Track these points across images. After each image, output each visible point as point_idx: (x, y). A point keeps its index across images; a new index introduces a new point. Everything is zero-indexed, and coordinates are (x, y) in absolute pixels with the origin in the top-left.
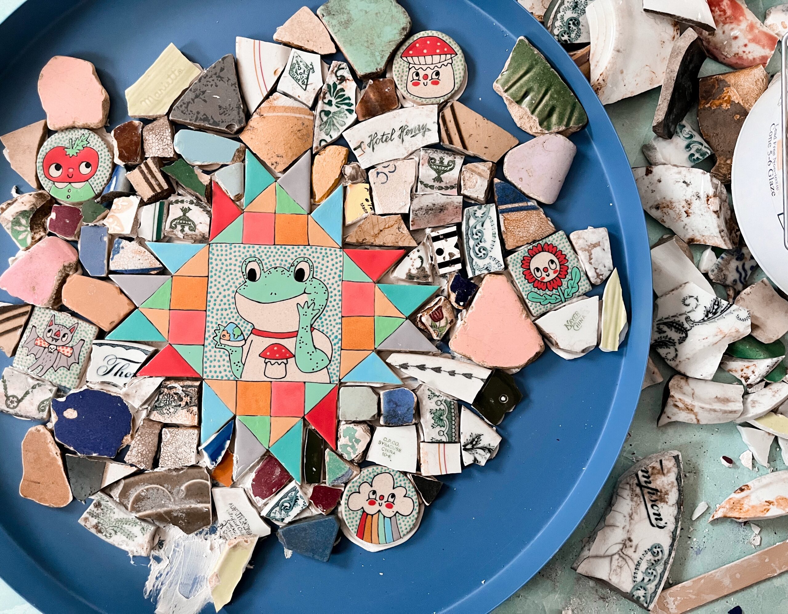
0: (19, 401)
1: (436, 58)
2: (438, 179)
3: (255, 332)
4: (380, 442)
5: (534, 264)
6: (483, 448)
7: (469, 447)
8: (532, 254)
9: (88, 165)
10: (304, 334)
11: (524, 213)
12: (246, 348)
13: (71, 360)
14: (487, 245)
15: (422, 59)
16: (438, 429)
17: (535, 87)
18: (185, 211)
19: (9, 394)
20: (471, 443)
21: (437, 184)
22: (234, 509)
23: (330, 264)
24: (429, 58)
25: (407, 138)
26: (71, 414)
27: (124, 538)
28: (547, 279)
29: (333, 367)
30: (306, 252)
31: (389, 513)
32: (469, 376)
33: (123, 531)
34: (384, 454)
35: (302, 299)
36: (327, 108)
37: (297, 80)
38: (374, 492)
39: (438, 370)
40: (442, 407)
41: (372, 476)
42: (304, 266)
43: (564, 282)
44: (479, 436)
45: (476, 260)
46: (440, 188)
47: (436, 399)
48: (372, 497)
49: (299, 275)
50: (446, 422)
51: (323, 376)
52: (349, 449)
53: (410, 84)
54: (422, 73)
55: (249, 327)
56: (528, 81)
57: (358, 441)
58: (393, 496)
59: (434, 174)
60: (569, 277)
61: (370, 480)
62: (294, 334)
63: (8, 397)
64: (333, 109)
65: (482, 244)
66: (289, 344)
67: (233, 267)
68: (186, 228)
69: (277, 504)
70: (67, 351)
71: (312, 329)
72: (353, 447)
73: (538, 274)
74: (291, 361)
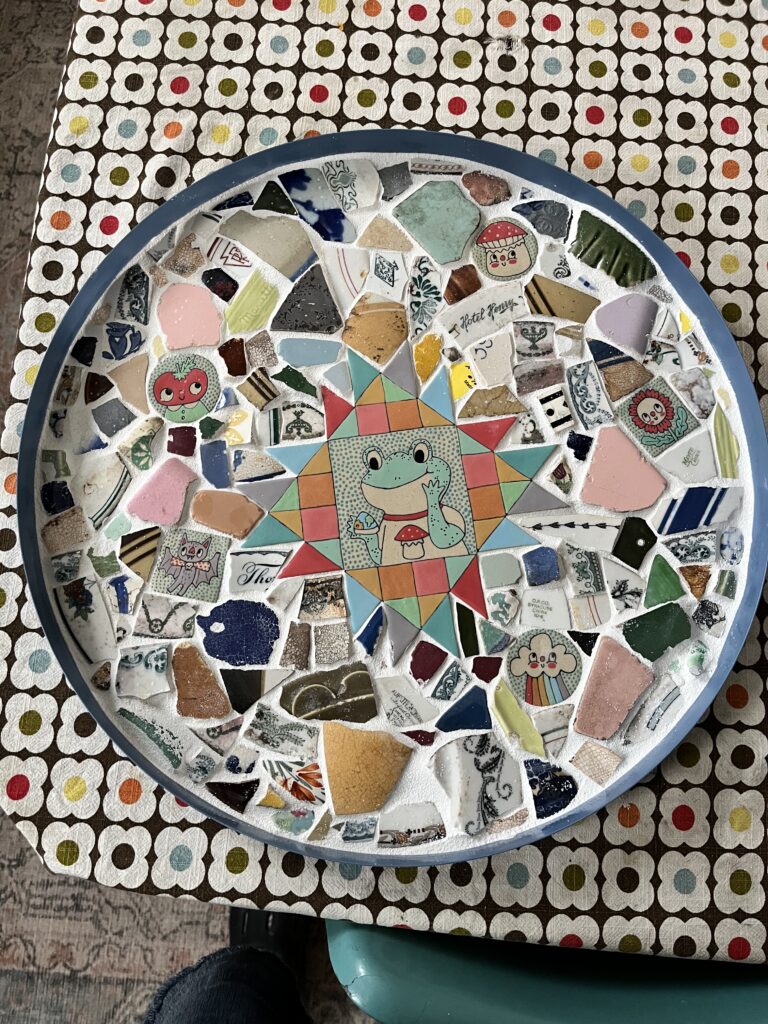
0: (163, 624)
1: (509, 240)
2: (534, 347)
3: (387, 517)
4: (529, 605)
5: (641, 411)
6: (632, 593)
7: (618, 594)
8: (637, 401)
9: (197, 386)
10: (434, 512)
11: (621, 365)
12: (381, 534)
13: (210, 574)
14: (594, 399)
15: (496, 243)
16: (584, 581)
17: (607, 249)
18: (298, 414)
19: (152, 617)
20: (619, 590)
21: (533, 352)
22: (398, 695)
23: (446, 442)
24: (502, 242)
25: (497, 315)
26: (218, 628)
27: (292, 744)
28: (656, 423)
29: (469, 539)
30: (422, 433)
31: (554, 672)
32: (603, 526)
33: (290, 737)
34: (536, 616)
35: (426, 479)
36: (417, 299)
37: (383, 279)
38: (534, 655)
39: (570, 525)
40: (584, 559)
41: (528, 639)
42: (422, 447)
43: (673, 422)
44: (624, 582)
45: (585, 414)
46: (538, 355)
47: (576, 552)
48: (533, 659)
49: (419, 457)
50: (591, 573)
51: (461, 549)
52: (501, 615)
53: (490, 266)
54: (498, 255)
55: (380, 514)
56: (598, 246)
57: (508, 606)
58: (554, 655)
59: (529, 343)
60: (676, 417)
61: (527, 644)
62: (424, 514)
63: (151, 622)
64: (422, 299)
65: (588, 400)
66: (421, 523)
67: (354, 460)
68: (302, 431)
69: (440, 683)
70: (205, 567)
71: (441, 506)
72: (504, 613)
73: (647, 419)
74: (427, 539)
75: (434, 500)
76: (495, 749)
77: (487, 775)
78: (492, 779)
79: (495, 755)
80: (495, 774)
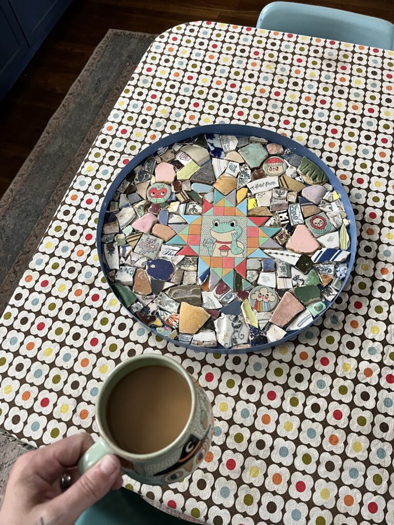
0: (135, 262)
1: (277, 164)
2: (279, 197)
3: (217, 241)
5: (314, 222)
6: (300, 280)
9: (163, 193)
10: (234, 243)
12: (214, 247)
13: (154, 249)
14: (298, 216)
15: (272, 164)
16: (283, 273)
17: (310, 169)
18: (194, 206)
19: (132, 259)
21: (279, 198)
23: (243, 221)
24: (274, 164)
25: (268, 185)
26: (153, 266)
29: (244, 253)
30: (235, 218)
32: (294, 256)
35: (233, 232)
36: (242, 177)
37: (231, 170)
39: (282, 254)
42: (234, 222)
44: (298, 276)
46: (280, 199)
47: (282, 263)
49: (232, 225)
51: (241, 256)
53: (269, 171)
54: (272, 168)
55: (215, 240)
56: (307, 168)
57: (254, 276)
58: (268, 295)
59: (278, 195)
62: (231, 243)
63: (131, 261)
64: (243, 177)
65: (296, 215)
66: (229, 245)
68: (194, 211)
70: (153, 247)
71: (237, 241)
72: (252, 278)
74: (230, 251)
75: (235, 239)
76: (240, 321)
77: (236, 329)
78: (238, 331)
79: (240, 323)
80: (239, 330)
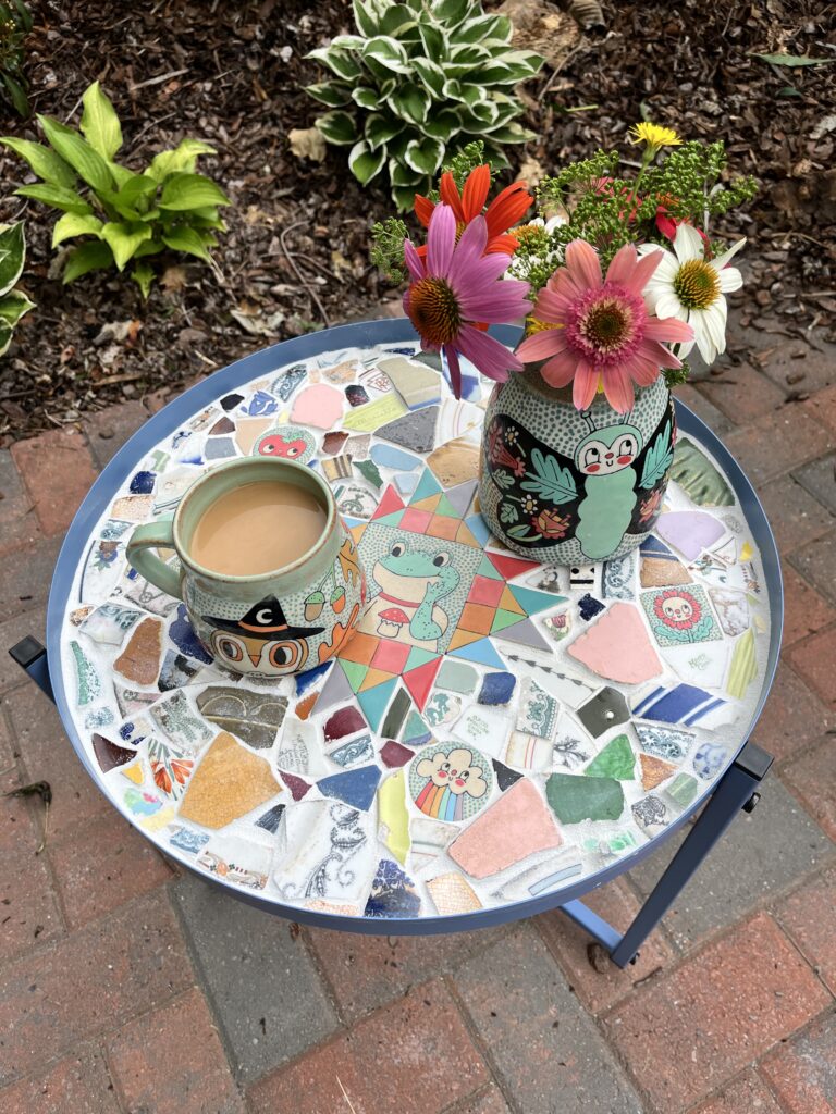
3: (382, 595)
4: (468, 719)
6: (577, 755)
7: (562, 748)
8: (668, 595)
10: (426, 609)
11: (664, 561)
12: (369, 605)
16: (533, 721)
17: (693, 469)
18: (358, 497)
20: (565, 745)
22: (301, 741)
23: (468, 560)
28: (677, 619)
29: (444, 640)
31: (458, 789)
32: (578, 683)
33: (186, 729)
34: (469, 731)
35: (433, 580)
38: (448, 765)
39: (548, 670)
40: (543, 702)
41: (450, 749)
42: (446, 557)
43: (695, 625)
44: (575, 742)
45: (608, 586)
47: (538, 692)
48: (444, 768)
49: (438, 561)
50: (543, 717)
51: (432, 646)
52: (435, 714)
58: (467, 774)
60: (700, 623)
61: (447, 752)
62: (416, 605)
65: (617, 576)
66: (409, 612)
67: (382, 543)
68: (354, 509)
69: (344, 747)
71: (435, 604)
72: (440, 714)
73: (670, 614)
74: (406, 626)
75: (432, 598)
76: (358, 831)
78: (340, 859)
79: (356, 837)
80: (345, 854)
